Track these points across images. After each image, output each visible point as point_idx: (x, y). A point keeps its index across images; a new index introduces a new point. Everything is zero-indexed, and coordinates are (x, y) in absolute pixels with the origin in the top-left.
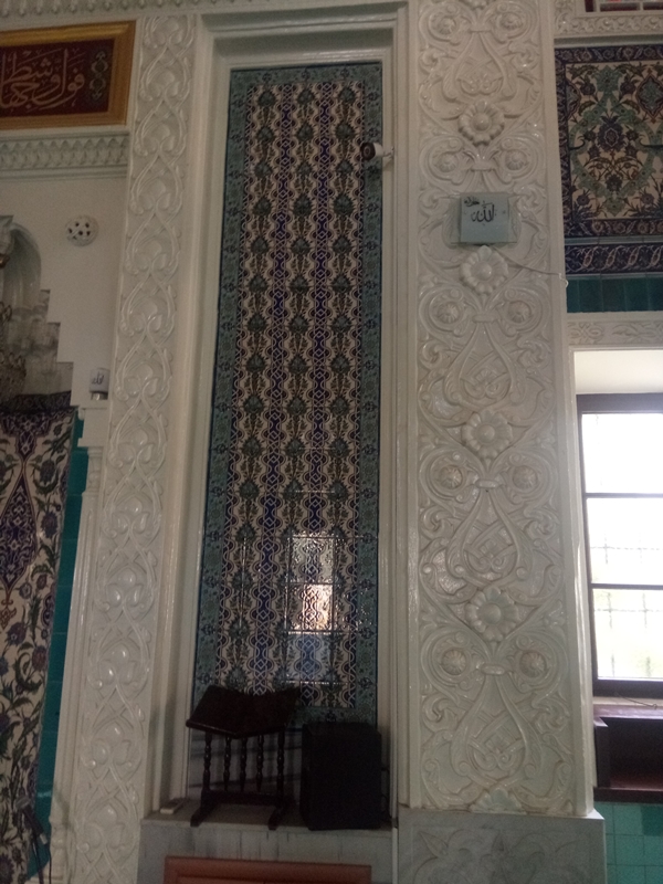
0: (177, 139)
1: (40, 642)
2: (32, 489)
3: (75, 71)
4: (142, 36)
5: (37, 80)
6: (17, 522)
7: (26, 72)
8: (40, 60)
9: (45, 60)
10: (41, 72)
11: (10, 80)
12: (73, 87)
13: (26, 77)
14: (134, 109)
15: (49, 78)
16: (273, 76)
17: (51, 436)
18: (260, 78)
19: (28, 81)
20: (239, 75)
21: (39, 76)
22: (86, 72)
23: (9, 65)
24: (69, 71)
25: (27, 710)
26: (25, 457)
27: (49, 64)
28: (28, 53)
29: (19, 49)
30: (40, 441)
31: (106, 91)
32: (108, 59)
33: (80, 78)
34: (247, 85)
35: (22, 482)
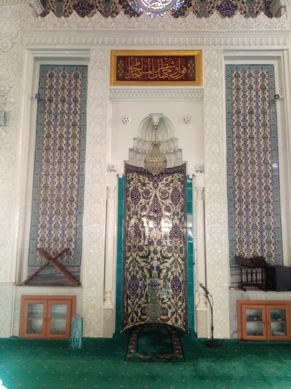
0: (219, 92)
1: (169, 244)
2: (159, 199)
3: (183, 66)
4: (205, 56)
5: (171, 69)
6: (156, 209)
7: (166, 66)
8: (171, 61)
9: (172, 62)
10: (172, 66)
11: (161, 68)
12: (183, 72)
13: (167, 67)
14: (204, 81)
15: (175, 68)
16: (239, 68)
17: (164, 182)
18: (235, 68)
19: (168, 69)
20: (228, 67)
21: (171, 67)
22: (187, 67)
23: (160, 63)
24: (181, 66)
25: (167, 265)
26: (156, 188)
27: (174, 63)
28: (166, 59)
29: (163, 57)
30: (160, 183)
31: (194, 74)
32: (194, 62)
33: (185, 69)
34: (230, 70)
35: (156, 196)
